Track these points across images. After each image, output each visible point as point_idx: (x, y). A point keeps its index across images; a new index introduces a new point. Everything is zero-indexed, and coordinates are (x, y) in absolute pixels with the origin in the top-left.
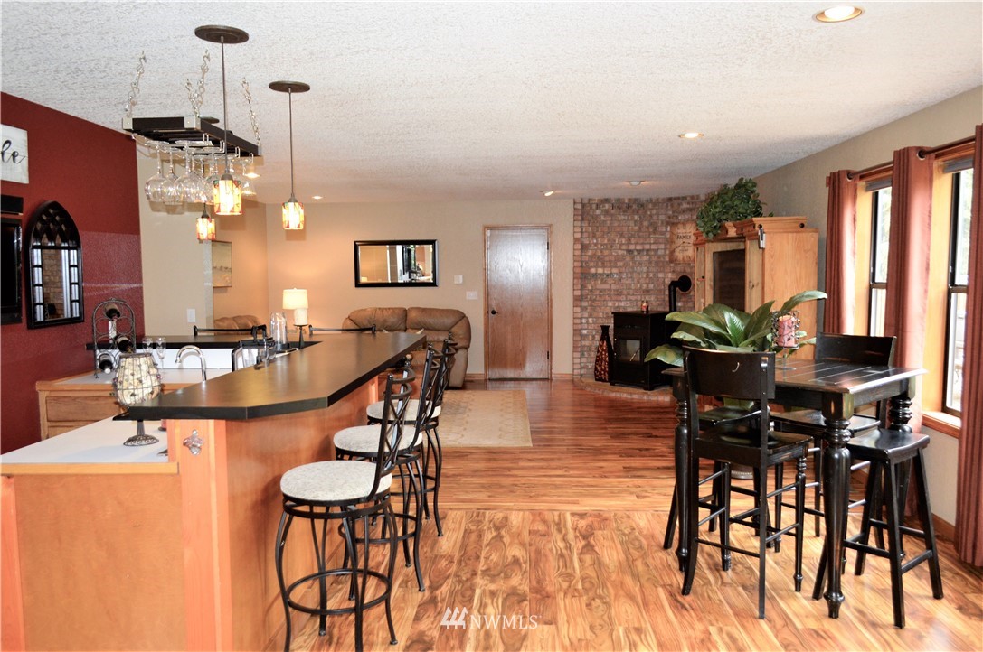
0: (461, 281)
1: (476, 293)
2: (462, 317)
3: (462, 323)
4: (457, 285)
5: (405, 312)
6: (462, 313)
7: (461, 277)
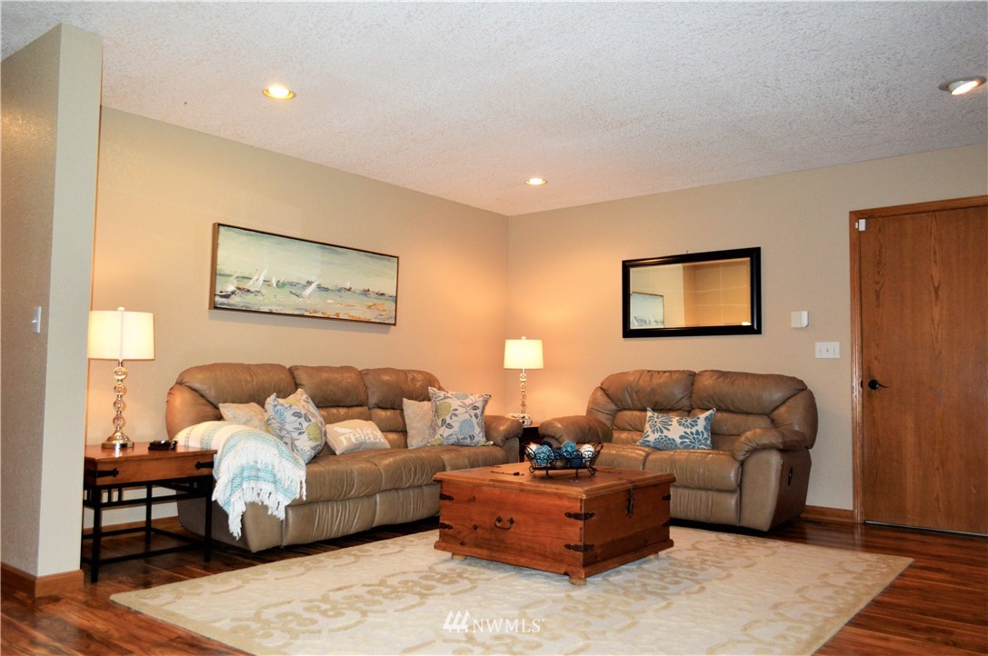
0: (805, 323)
1: (836, 345)
2: (798, 388)
3: (799, 401)
4: (796, 329)
5: (692, 376)
6: (801, 382)
7: (805, 314)
